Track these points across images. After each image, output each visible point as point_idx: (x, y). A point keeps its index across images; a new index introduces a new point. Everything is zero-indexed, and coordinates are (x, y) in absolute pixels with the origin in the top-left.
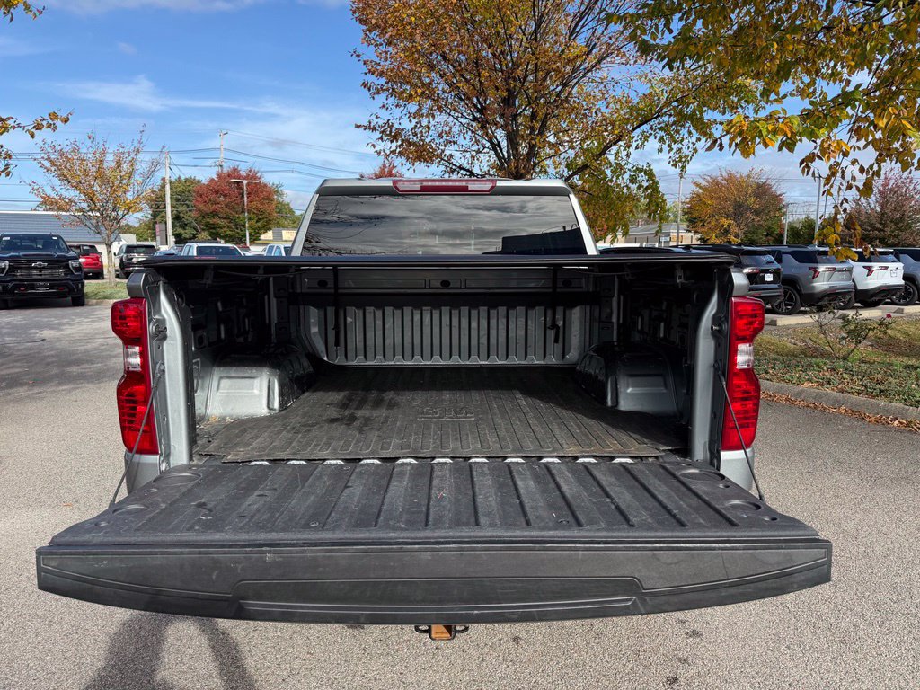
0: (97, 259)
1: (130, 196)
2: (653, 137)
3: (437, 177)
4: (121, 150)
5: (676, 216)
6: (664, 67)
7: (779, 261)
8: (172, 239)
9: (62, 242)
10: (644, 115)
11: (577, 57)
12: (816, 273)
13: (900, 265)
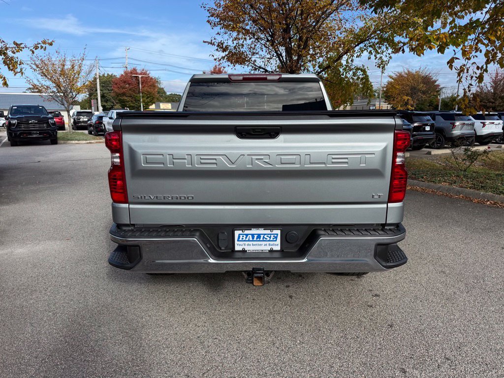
0: (61, 119)
1: (79, 85)
2: (366, 51)
3: (247, 73)
4: (74, 59)
5: (379, 95)
6: (372, 12)
7: (434, 119)
8: (101, 108)
9: (44, 109)
10: (361, 38)
11: (325, 6)
12: (454, 126)
13: (501, 122)
